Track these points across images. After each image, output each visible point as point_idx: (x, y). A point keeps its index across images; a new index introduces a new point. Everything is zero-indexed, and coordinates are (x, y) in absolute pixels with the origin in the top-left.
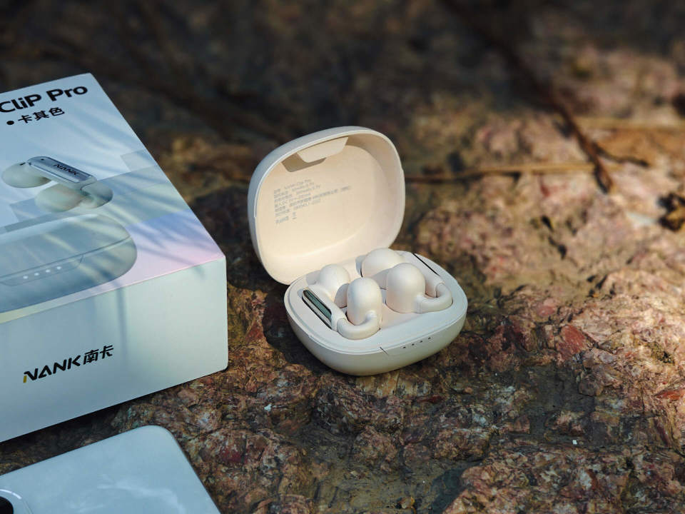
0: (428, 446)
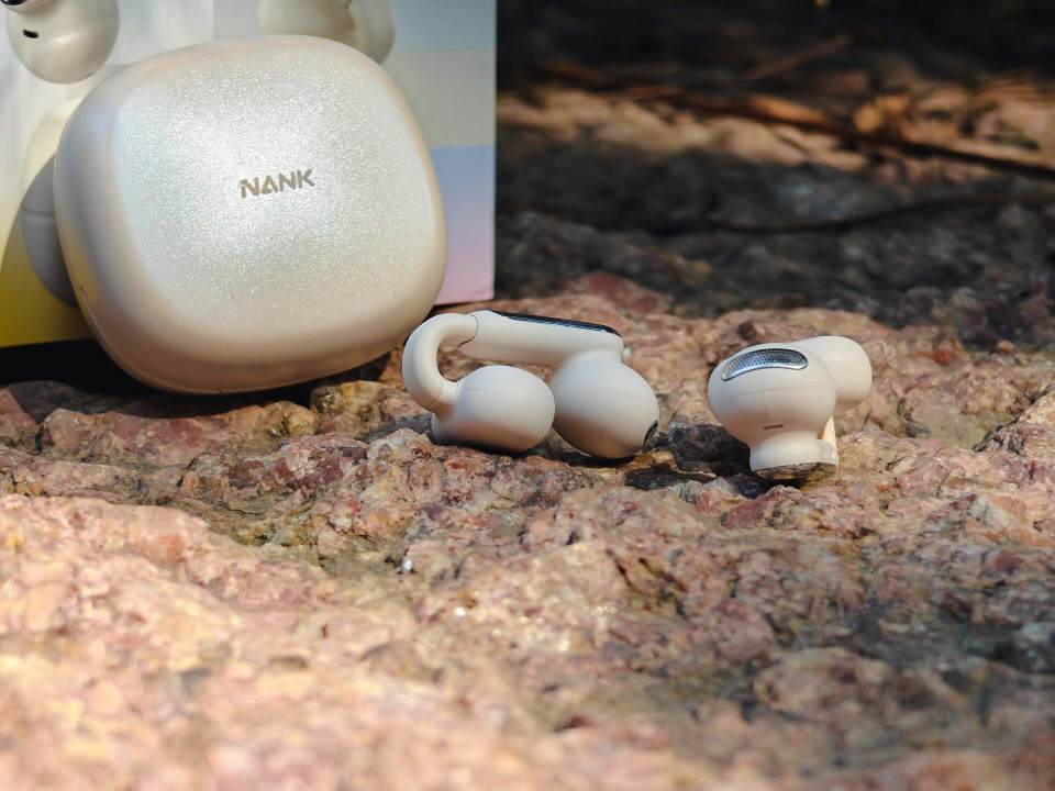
0: (953, 393)
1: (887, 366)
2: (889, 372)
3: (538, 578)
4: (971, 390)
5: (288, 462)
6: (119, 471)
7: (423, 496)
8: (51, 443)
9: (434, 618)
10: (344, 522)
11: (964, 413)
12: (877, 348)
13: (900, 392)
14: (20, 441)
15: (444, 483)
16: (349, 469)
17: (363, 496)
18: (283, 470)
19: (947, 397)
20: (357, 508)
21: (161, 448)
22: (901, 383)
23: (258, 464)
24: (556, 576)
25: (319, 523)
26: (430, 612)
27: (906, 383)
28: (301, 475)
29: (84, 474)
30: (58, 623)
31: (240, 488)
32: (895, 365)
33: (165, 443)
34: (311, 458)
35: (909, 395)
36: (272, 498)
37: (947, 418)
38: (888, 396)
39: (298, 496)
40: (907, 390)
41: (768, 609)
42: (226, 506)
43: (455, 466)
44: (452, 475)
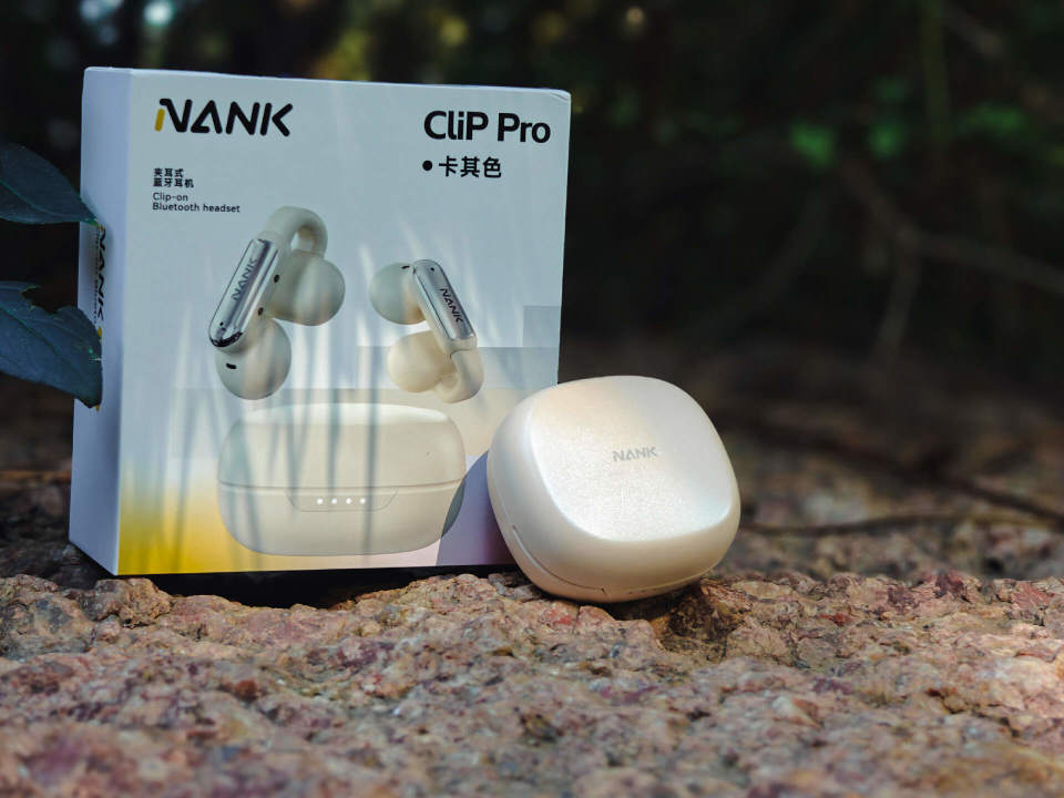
0: (832, 642)
1: (789, 621)
2: (790, 626)
3: (470, 722)
4: (845, 641)
5: (344, 650)
6: (240, 651)
7: (424, 675)
8: (206, 634)
9: (400, 741)
10: (370, 687)
11: (838, 656)
12: (783, 608)
13: (795, 639)
14: (188, 633)
15: (439, 668)
16: (381, 655)
17: (385, 671)
18: (341, 655)
19: (827, 645)
20: (379, 679)
21: (276, 641)
22: (798, 633)
23: (325, 650)
24: (481, 721)
25: (355, 687)
26: (397, 736)
27: (802, 633)
28: (351, 659)
29: (217, 651)
30: (163, 721)
31: (314, 664)
32: (795, 621)
33: (279, 638)
34: (360, 648)
35: (801, 642)
36: (332, 672)
37: (825, 659)
38: (787, 642)
39: (348, 671)
40: (800, 639)
41: (610, 749)
42: (302, 676)
43: (449, 657)
44: (447, 662)
